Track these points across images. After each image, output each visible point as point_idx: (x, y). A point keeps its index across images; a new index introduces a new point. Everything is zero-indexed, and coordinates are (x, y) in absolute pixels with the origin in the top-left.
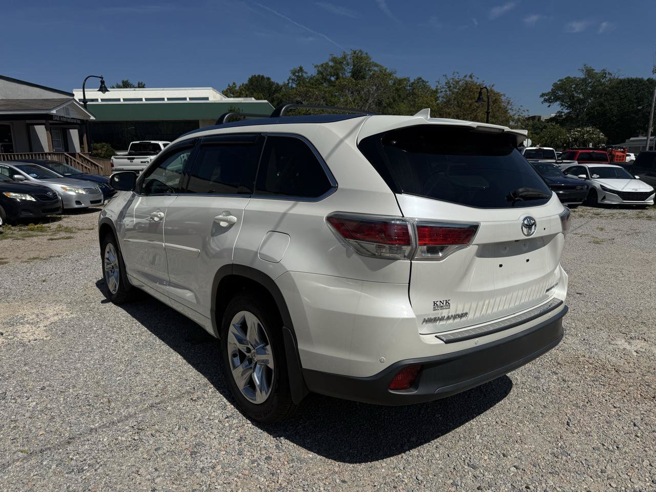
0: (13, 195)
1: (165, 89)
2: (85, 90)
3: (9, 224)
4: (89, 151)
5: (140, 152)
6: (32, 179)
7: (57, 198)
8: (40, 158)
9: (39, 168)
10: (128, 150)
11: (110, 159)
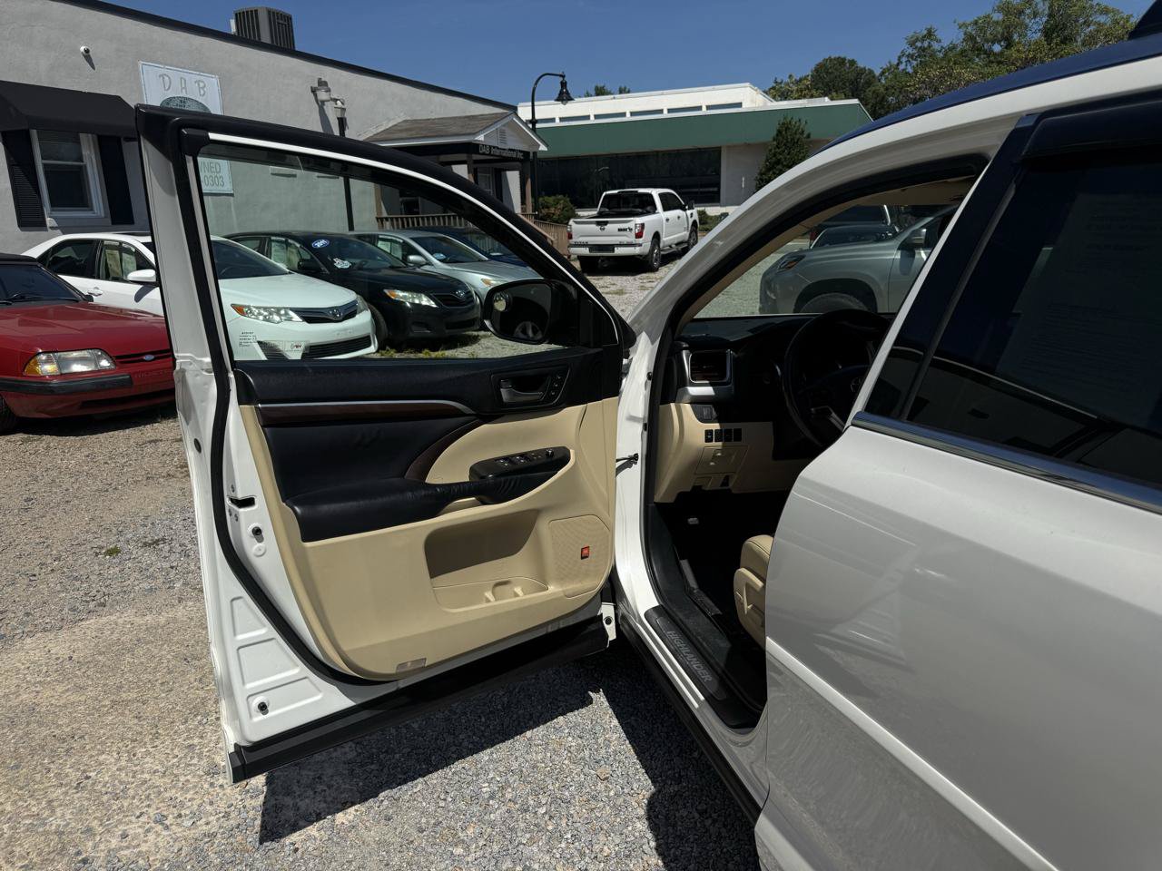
0: (400, 295)
1: (665, 92)
2: (536, 103)
3: (392, 348)
4: (534, 211)
5: (618, 210)
6: (437, 265)
7: (472, 301)
8: (455, 224)
9: (451, 242)
10: (597, 207)
11: (567, 224)
